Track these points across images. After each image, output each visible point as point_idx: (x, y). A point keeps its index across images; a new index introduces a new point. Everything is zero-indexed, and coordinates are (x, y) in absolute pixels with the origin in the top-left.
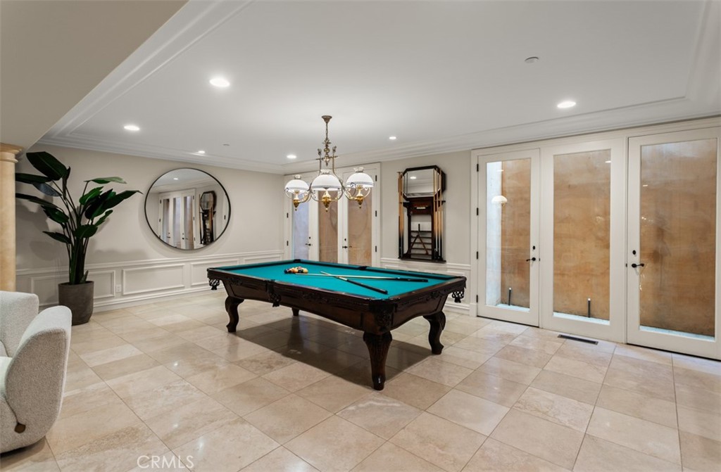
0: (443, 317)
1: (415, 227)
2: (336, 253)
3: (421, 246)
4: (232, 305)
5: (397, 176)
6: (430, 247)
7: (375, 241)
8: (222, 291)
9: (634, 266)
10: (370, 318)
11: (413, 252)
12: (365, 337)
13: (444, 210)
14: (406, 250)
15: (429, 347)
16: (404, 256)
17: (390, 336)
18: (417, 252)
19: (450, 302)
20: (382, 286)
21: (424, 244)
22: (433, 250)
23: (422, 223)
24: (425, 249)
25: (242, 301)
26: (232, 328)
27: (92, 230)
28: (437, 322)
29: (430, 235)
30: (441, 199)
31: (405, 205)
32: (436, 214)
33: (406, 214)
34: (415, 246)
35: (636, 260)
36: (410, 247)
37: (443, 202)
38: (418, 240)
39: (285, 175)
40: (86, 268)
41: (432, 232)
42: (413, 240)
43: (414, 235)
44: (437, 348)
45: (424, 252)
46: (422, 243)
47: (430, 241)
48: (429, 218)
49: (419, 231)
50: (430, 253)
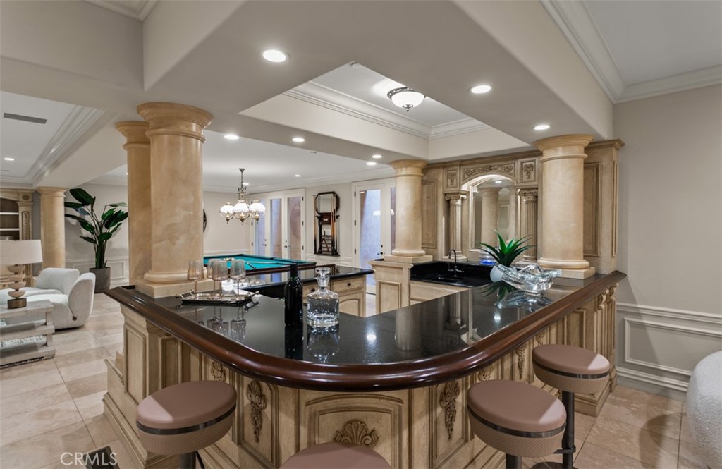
1: (322, 232)
5: (314, 198)
6: (324, 246)
7: (303, 242)
11: (321, 249)
13: (339, 221)
14: (318, 248)
16: (317, 253)
18: (324, 249)
22: (332, 248)
23: (326, 230)
24: (328, 247)
27: (109, 236)
29: (331, 238)
30: (336, 215)
31: (318, 217)
32: (334, 224)
33: (318, 223)
36: (320, 246)
37: (337, 217)
38: (324, 242)
40: (105, 259)
41: (332, 236)
42: (322, 242)
43: (323, 238)
45: (327, 249)
46: (327, 243)
47: (330, 242)
48: (330, 226)
49: (326, 236)
50: (330, 250)
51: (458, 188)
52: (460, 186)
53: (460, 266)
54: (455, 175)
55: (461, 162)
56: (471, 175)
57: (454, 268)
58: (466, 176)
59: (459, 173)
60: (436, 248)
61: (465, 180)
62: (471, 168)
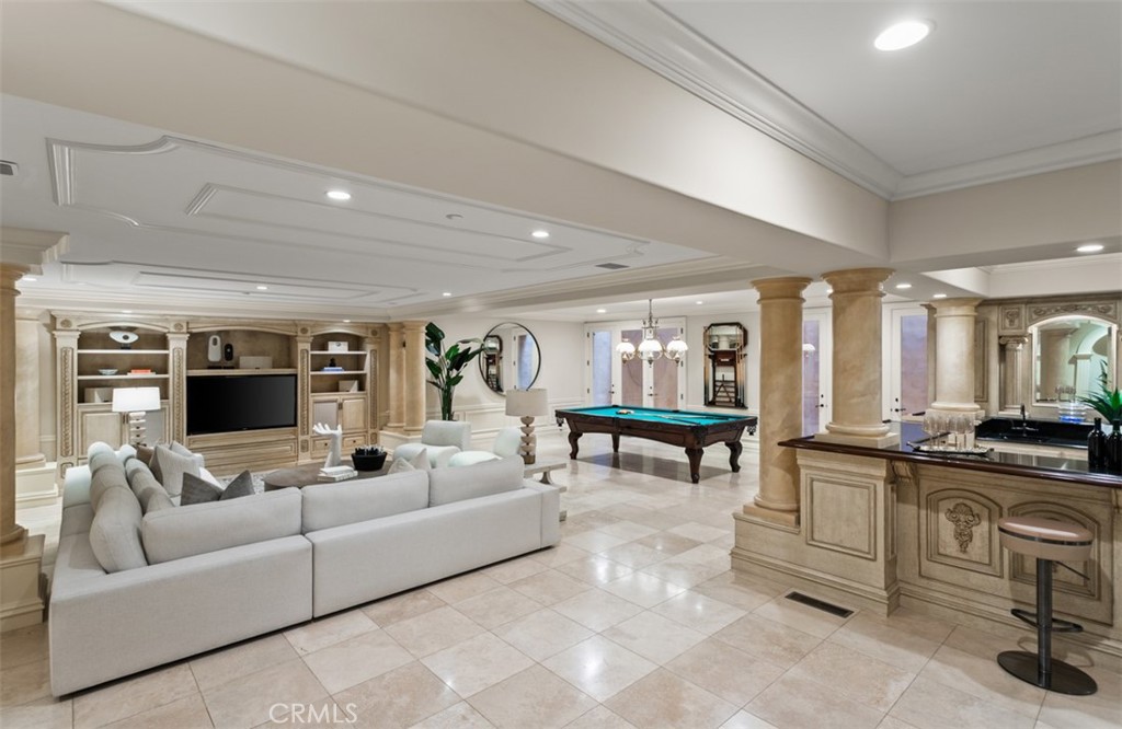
0: (740, 445)
1: (719, 377)
2: (642, 400)
3: (725, 394)
4: (574, 438)
5: (703, 330)
6: (733, 395)
7: (681, 389)
8: (566, 426)
9: (897, 410)
10: (690, 438)
11: (717, 399)
12: (686, 452)
13: (746, 362)
14: (711, 399)
15: (730, 468)
16: (709, 404)
17: (702, 452)
18: (722, 399)
19: (745, 434)
20: (695, 421)
21: (727, 392)
22: (736, 398)
23: (725, 374)
24: (728, 397)
25: (581, 435)
26: (574, 456)
27: (458, 379)
28: (735, 449)
29: (733, 384)
30: (744, 352)
31: (710, 356)
32: (738, 365)
33: (711, 364)
34: (719, 394)
35: (898, 405)
36: (715, 395)
37: (745, 355)
38: (722, 389)
39: (586, 323)
40: (453, 410)
41: (735, 381)
42: (717, 389)
43: (719, 384)
44: (735, 468)
45: (727, 400)
46: (725, 391)
47: (733, 390)
48: (732, 369)
49: (724, 381)
50: (733, 400)
51: (1023, 330)
52: (1026, 327)
53: (1031, 423)
54: (1018, 314)
55: (1030, 301)
56: (1041, 314)
57: (1021, 426)
58: (1034, 317)
59: (1024, 311)
60: (987, 401)
61: (1032, 321)
62: (1044, 307)
